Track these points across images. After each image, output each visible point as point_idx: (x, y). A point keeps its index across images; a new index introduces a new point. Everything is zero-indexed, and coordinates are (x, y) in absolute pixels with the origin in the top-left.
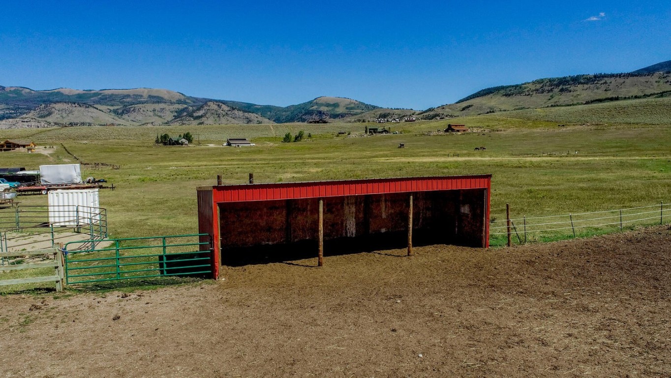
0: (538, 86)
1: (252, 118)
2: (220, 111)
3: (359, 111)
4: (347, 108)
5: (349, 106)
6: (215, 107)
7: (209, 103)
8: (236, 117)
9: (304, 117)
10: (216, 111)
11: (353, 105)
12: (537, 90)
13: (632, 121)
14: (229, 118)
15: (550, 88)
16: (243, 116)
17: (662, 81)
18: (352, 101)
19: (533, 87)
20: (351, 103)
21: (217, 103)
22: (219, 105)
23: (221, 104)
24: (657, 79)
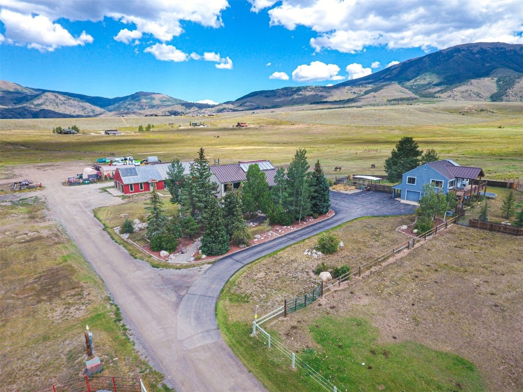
0: (285, 92)
1: (86, 106)
2: (57, 101)
3: (170, 103)
4: (161, 101)
5: (162, 99)
6: (53, 97)
7: (46, 94)
8: (72, 106)
9: (128, 106)
10: (54, 100)
11: (165, 99)
12: (284, 94)
13: (323, 122)
14: (66, 106)
15: (291, 93)
16: (78, 104)
17: (349, 92)
18: (164, 96)
19: (282, 92)
20: (163, 97)
21: (55, 94)
22: (56, 96)
23: (57, 95)
24: (346, 91)
